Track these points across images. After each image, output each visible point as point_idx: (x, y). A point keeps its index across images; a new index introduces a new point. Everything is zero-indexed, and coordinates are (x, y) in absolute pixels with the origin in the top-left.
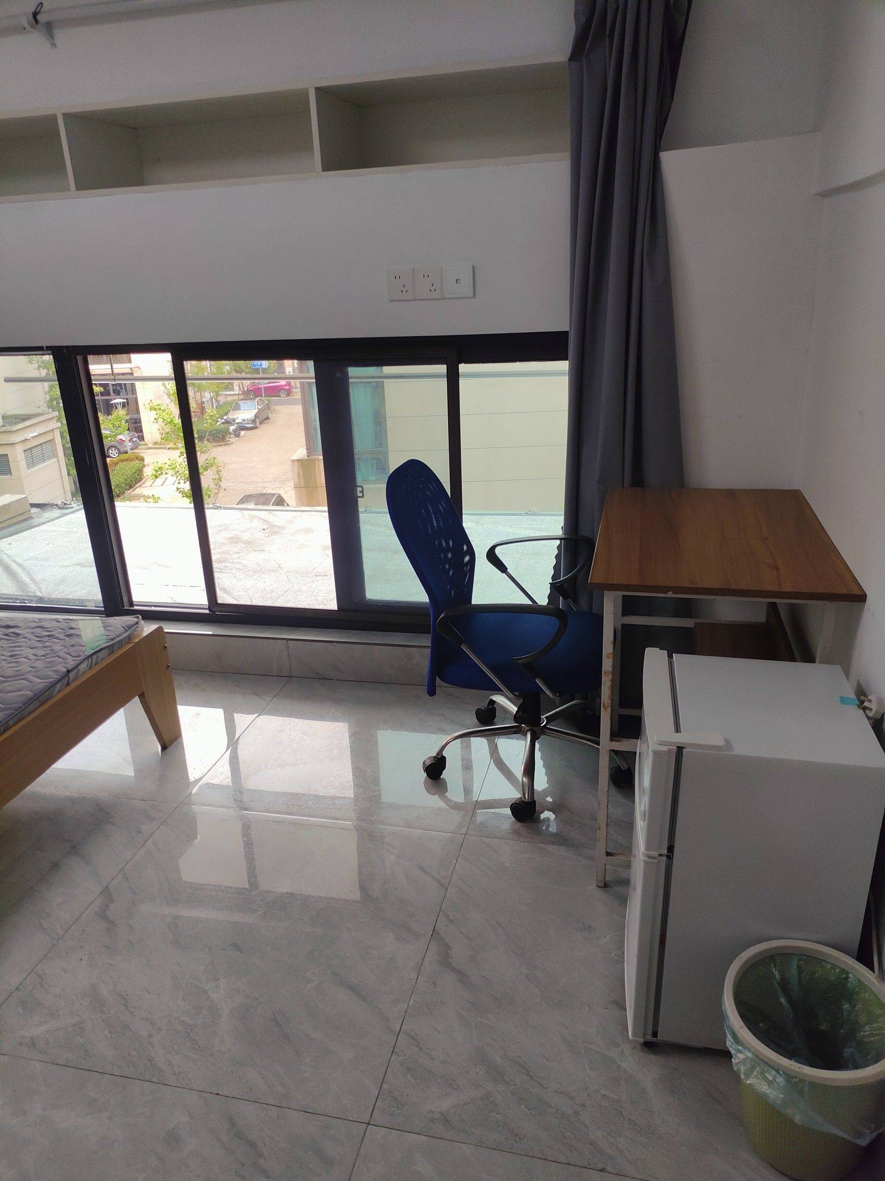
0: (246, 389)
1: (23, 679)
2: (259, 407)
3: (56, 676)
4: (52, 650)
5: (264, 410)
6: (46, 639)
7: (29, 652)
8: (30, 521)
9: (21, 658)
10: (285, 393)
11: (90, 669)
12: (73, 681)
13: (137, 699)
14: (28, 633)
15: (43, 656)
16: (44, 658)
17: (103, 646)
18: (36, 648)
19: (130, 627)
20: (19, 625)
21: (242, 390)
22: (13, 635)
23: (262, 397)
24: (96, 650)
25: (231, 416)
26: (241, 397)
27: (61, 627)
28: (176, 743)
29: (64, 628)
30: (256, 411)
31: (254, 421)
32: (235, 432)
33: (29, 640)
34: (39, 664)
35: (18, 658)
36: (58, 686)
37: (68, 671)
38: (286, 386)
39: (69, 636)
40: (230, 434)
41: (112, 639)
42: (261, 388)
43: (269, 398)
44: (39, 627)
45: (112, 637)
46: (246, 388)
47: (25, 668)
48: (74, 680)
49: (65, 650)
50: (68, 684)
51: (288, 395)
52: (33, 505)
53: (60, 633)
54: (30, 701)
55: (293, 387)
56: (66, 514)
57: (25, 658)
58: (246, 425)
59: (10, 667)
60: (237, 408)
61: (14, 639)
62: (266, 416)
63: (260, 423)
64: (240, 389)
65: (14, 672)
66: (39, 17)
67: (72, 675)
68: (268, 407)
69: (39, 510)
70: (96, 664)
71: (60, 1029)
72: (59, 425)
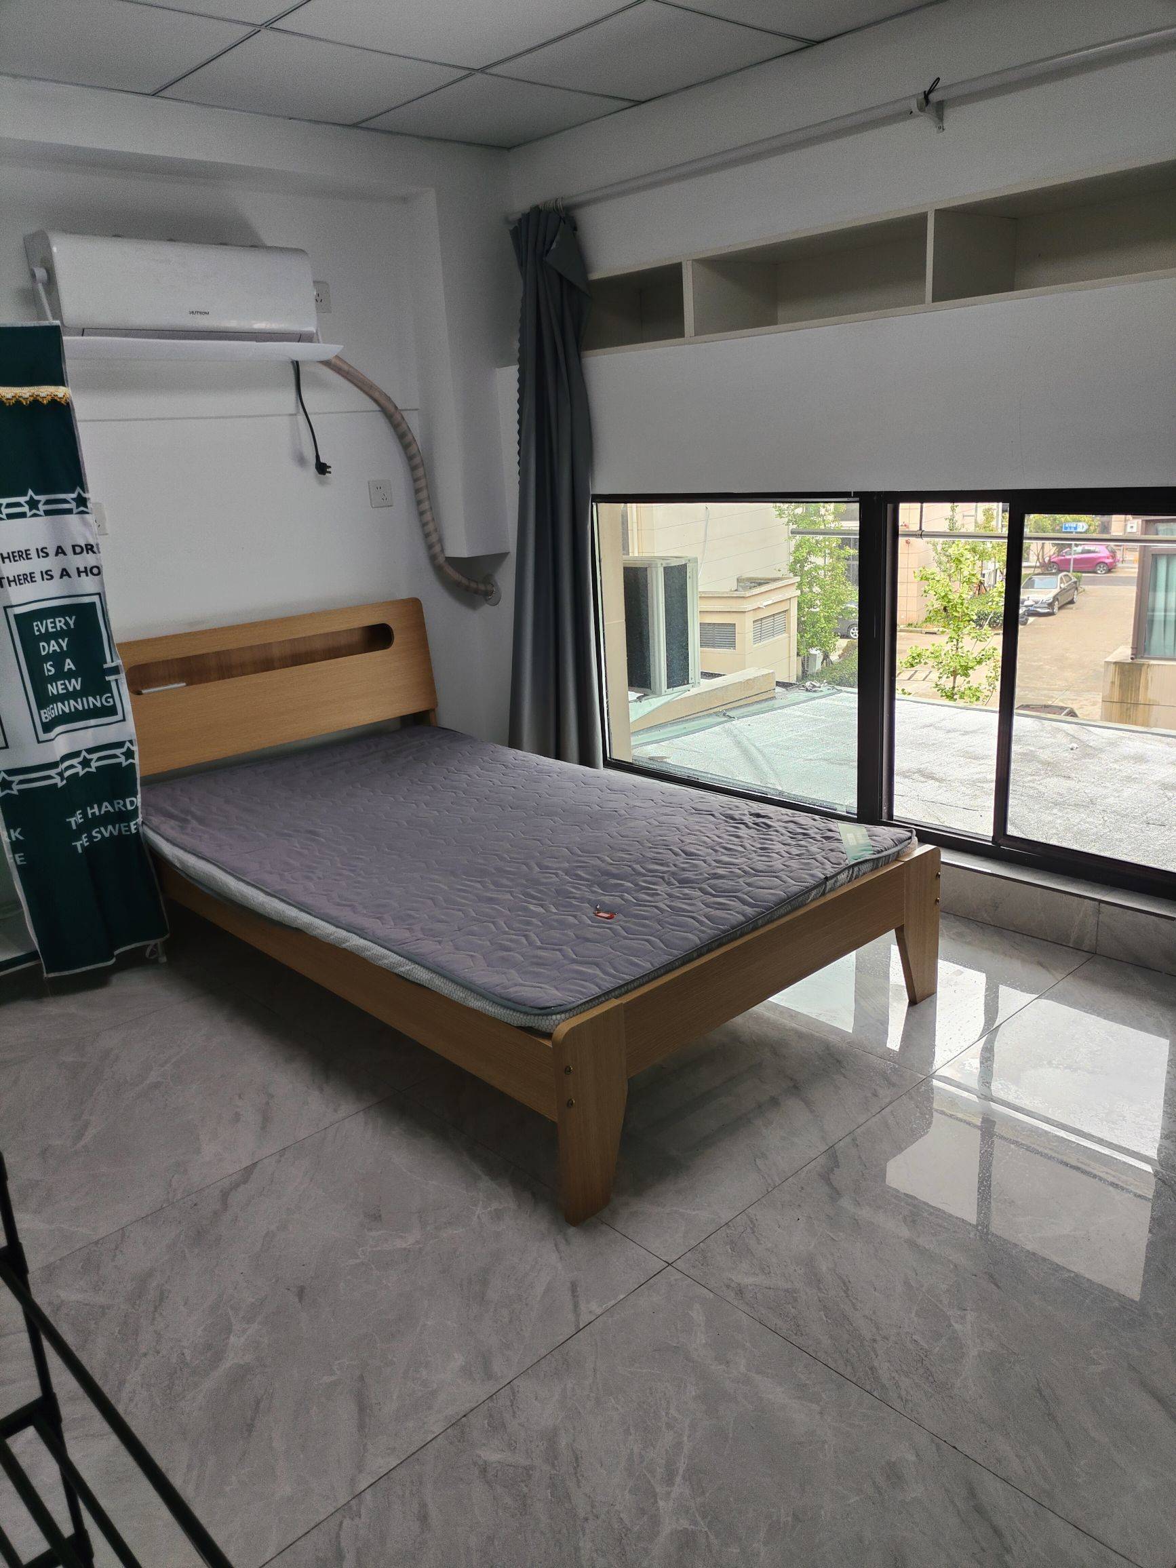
0: (1047, 560)
1: (776, 877)
2: (1062, 585)
3: (812, 881)
4: (808, 851)
5: (1069, 590)
6: (800, 837)
7: (779, 847)
8: (773, 701)
9: (773, 852)
10: (1105, 568)
11: (849, 882)
12: (829, 892)
13: (893, 932)
14: (780, 826)
15: (797, 855)
16: (797, 857)
17: (868, 858)
18: (789, 845)
19: (901, 841)
20: (769, 815)
21: (1041, 561)
22: (763, 826)
23: (1069, 572)
24: (859, 860)
26: (1038, 570)
27: (817, 826)
28: (928, 999)
29: (821, 828)
30: (1058, 590)
33: (782, 834)
34: (794, 864)
35: (769, 853)
36: (814, 892)
37: (827, 879)
39: (827, 838)
41: (879, 852)
42: (1070, 560)
43: (1079, 574)
44: (792, 822)
45: (879, 849)
47: (778, 864)
48: (832, 890)
49: (823, 854)
50: (824, 894)
52: (778, 684)
53: (816, 833)
54: (782, 902)
56: (814, 698)
57: (777, 853)
58: (1038, 610)
59: (761, 861)
60: (1029, 585)
61: (764, 830)
62: (1069, 599)
63: (1060, 608)
64: (1038, 559)
65: (765, 867)
66: (931, 98)
67: (830, 883)
68: (1075, 586)
69: (784, 689)
70: (857, 877)
71: (770, 1288)
72: (798, 593)
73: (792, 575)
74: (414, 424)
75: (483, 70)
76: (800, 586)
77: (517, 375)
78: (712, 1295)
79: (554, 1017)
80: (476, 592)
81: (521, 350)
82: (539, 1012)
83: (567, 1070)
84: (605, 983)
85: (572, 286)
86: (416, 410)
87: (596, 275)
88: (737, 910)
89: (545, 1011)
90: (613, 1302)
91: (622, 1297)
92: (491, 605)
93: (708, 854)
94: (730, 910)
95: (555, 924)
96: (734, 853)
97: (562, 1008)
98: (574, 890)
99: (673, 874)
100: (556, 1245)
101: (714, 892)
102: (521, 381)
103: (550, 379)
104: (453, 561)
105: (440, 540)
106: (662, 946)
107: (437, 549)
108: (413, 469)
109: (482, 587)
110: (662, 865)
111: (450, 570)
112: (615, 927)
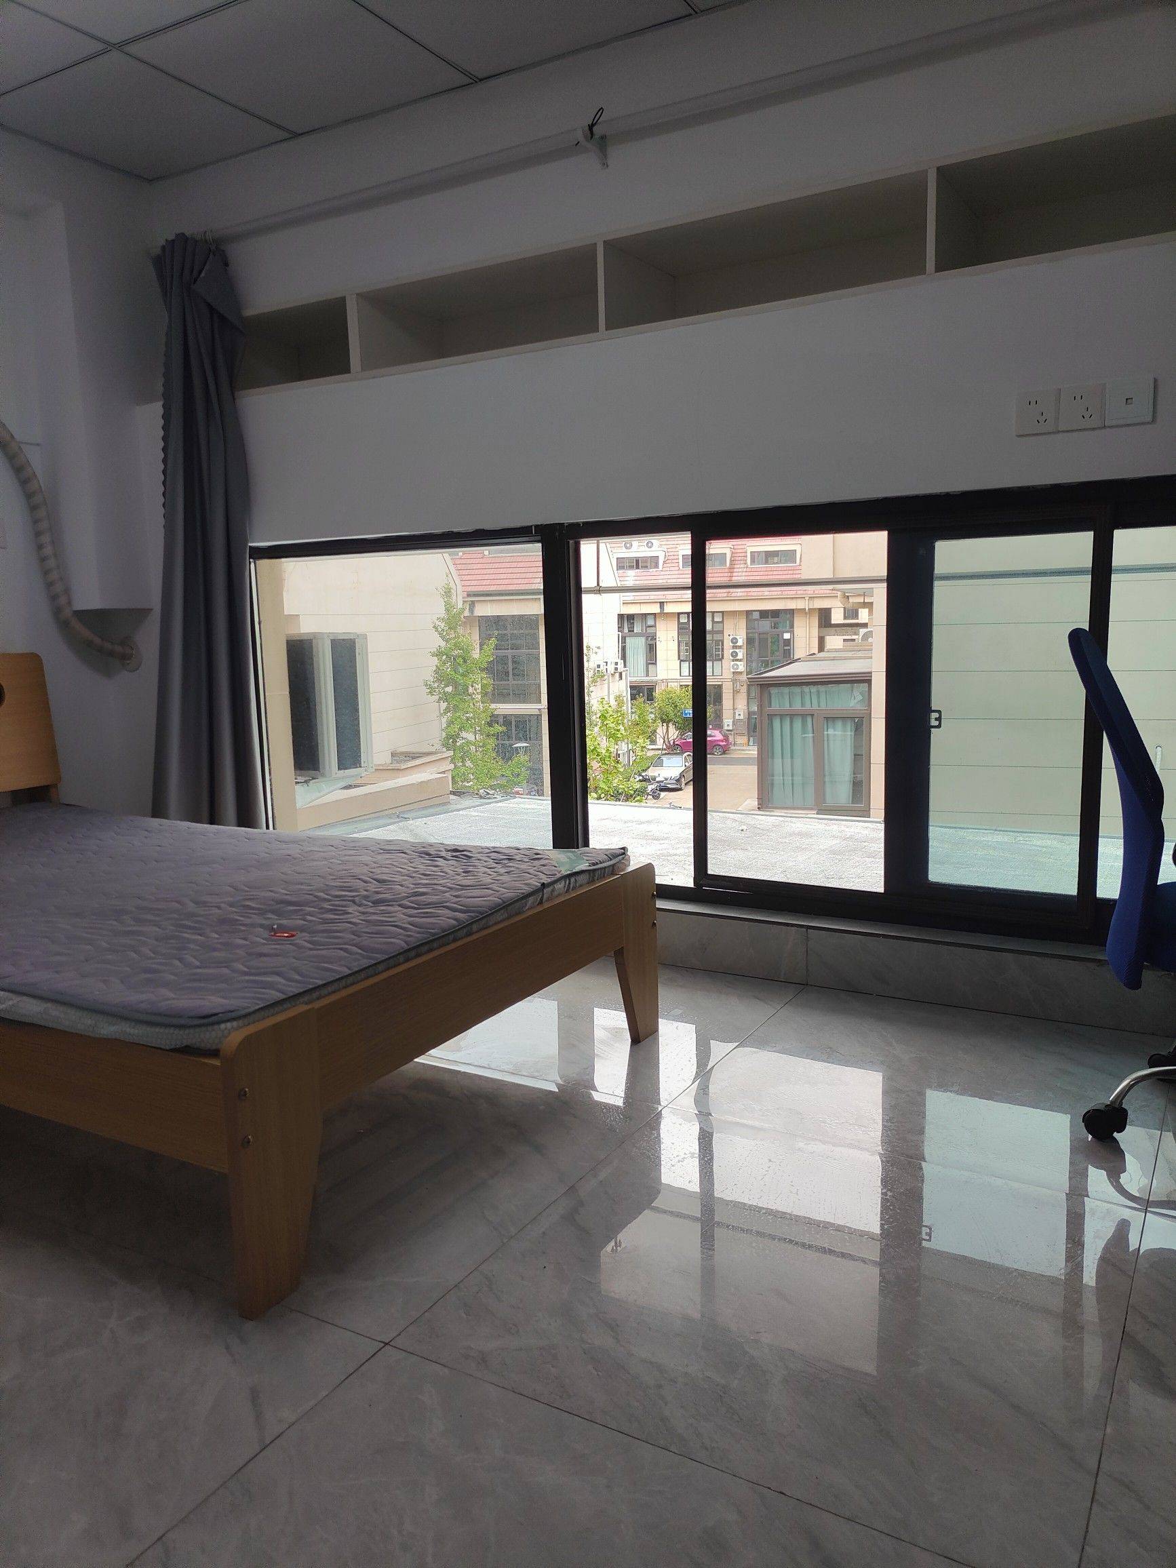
1: (487, 889)
2: (687, 764)
3: (528, 890)
4: (517, 869)
6: (506, 861)
7: (484, 869)
8: (445, 806)
9: (478, 873)
10: (720, 750)
11: (567, 892)
12: (546, 900)
14: (481, 856)
16: (508, 874)
17: (583, 870)
18: (495, 867)
19: (615, 856)
21: (667, 744)
22: (463, 857)
24: (574, 872)
25: (651, 772)
26: (664, 752)
27: (522, 853)
28: (651, 1039)
29: (528, 854)
30: (683, 768)
31: (678, 781)
32: (654, 792)
33: (485, 861)
34: (504, 879)
35: (474, 874)
36: (530, 901)
37: (543, 887)
38: (722, 741)
39: (536, 859)
40: (648, 794)
41: (594, 864)
45: (594, 861)
46: (672, 741)
47: (487, 881)
48: (549, 899)
49: (536, 868)
50: (541, 901)
51: (724, 753)
53: (523, 858)
54: (497, 908)
55: (731, 744)
58: (669, 786)
59: (466, 880)
60: (658, 762)
63: (686, 784)
64: (664, 741)
65: (472, 883)
66: (595, 129)
67: (546, 892)
69: (458, 797)
70: (574, 888)
71: (521, 1349)
72: (452, 766)
73: (445, 749)
74: (36, 460)
75: (120, 46)
76: (453, 761)
77: (161, 411)
78: (446, 1370)
79: (223, 1026)
80: (111, 654)
81: (166, 385)
82: (202, 1021)
83: (242, 1095)
84: (290, 989)
85: (223, 318)
86: (38, 445)
87: (249, 312)
88: (447, 916)
89: (209, 1019)
90: (312, 1403)
91: (324, 1393)
92: (130, 671)
93: (405, 880)
94: (439, 917)
95: (219, 946)
96: (436, 877)
97: (233, 1015)
98: (242, 919)
99: (366, 897)
100: (227, 1348)
101: (416, 906)
102: (166, 417)
103: (200, 415)
104: (82, 615)
105: (67, 591)
106: (360, 951)
107: (63, 600)
108: (33, 508)
109: (118, 649)
110: (350, 891)
111: (77, 625)
112: (297, 941)
